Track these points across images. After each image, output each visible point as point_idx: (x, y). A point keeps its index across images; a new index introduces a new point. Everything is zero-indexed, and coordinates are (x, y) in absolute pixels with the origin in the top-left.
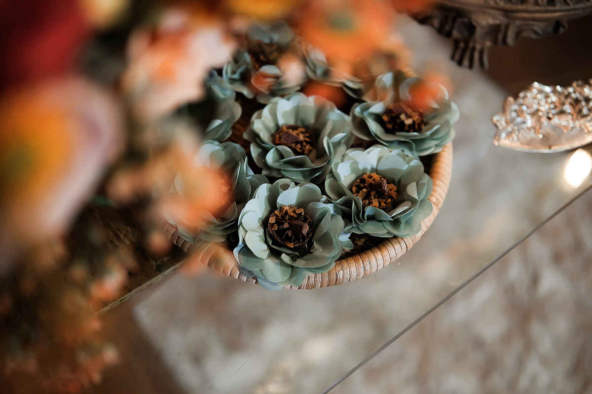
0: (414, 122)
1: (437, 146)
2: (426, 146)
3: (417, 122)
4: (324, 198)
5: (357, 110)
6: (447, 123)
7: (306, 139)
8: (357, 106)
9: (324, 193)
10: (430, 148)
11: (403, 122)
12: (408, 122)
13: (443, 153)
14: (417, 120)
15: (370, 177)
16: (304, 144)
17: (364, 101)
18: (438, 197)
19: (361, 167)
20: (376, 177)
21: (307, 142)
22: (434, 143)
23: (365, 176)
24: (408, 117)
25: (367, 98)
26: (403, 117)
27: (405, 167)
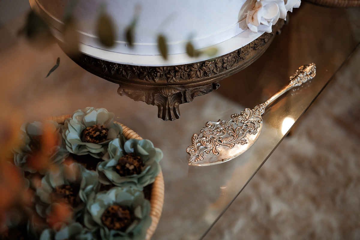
0: (135, 167)
1: (152, 178)
2: (144, 180)
3: (137, 166)
4: (85, 229)
5: (100, 167)
6: (155, 163)
7: (71, 193)
8: (99, 164)
9: (84, 226)
10: (147, 181)
11: (128, 169)
12: (131, 167)
13: (157, 181)
14: (137, 165)
15: (112, 209)
16: (70, 196)
17: (104, 161)
18: (157, 211)
19: (106, 203)
20: (116, 208)
21: (71, 195)
22: (149, 177)
23: (110, 209)
24: (131, 164)
25: (105, 158)
26: (127, 165)
27: (132, 198)
